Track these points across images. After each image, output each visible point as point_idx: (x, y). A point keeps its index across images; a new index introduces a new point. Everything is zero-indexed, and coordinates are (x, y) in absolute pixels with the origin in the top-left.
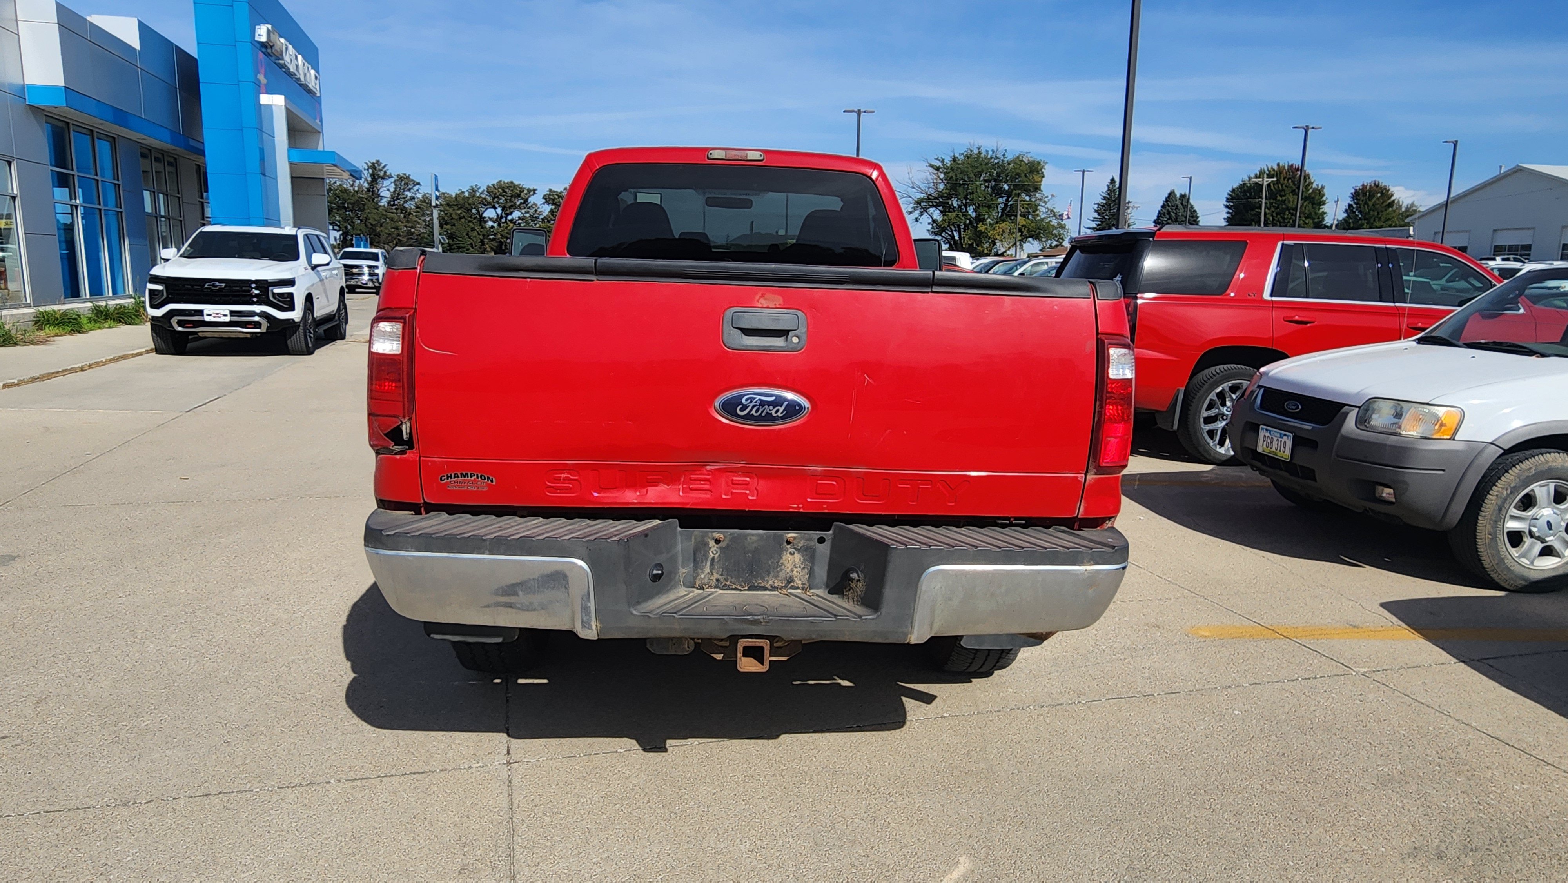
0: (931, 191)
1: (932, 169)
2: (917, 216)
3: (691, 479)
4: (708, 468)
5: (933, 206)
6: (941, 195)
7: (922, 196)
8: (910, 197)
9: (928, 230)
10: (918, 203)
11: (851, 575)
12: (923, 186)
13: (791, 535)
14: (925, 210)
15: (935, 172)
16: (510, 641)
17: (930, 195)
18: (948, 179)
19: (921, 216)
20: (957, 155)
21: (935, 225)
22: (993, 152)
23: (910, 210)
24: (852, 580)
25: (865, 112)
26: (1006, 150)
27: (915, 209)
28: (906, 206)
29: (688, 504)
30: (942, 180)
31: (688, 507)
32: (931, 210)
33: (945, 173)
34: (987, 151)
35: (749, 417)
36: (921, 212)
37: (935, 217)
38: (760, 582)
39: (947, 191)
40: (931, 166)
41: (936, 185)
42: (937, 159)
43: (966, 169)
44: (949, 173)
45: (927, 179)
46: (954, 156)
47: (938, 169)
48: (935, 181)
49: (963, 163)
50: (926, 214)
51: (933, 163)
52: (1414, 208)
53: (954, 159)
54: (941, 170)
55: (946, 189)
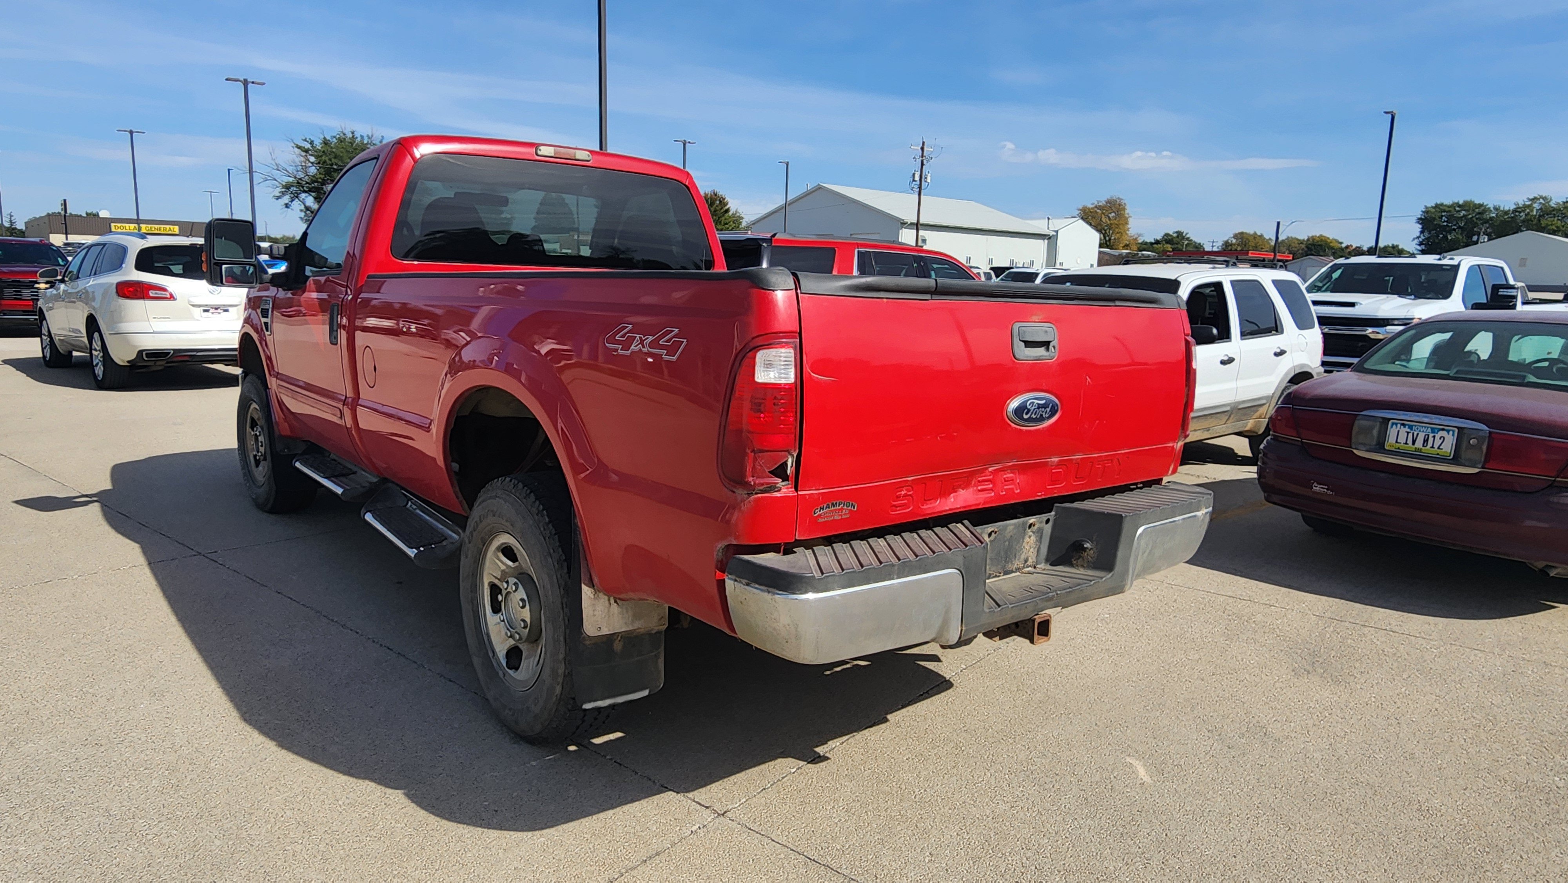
0: (301, 175)
1: (300, 150)
2: (287, 202)
3: (979, 481)
4: (991, 469)
5: (305, 192)
6: (314, 180)
7: (291, 180)
8: (275, 180)
9: (301, 218)
10: (287, 187)
11: (1085, 546)
12: (290, 169)
13: (1032, 520)
14: (296, 196)
15: (304, 154)
16: (657, 690)
17: (300, 179)
18: (319, 162)
19: (292, 201)
20: (328, 138)
21: (308, 212)
22: (369, 138)
23: (278, 194)
24: (1085, 549)
25: (253, 83)
26: (383, 137)
27: (283, 194)
28: (273, 190)
29: (979, 504)
30: (312, 163)
31: (980, 507)
32: (303, 195)
33: (316, 157)
34: (362, 137)
35: (1030, 420)
36: (292, 198)
37: (308, 204)
38: (1009, 567)
39: (322, 176)
40: (299, 147)
41: (305, 169)
42: (305, 140)
43: (341, 154)
44: (321, 156)
45: (294, 162)
46: (325, 138)
47: (307, 151)
48: (303, 164)
49: (337, 148)
50: (297, 200)
51: (300, 144)
52: (738, 214)
53: (326, 142)
54: (310, 152)
55: (320, 174)
